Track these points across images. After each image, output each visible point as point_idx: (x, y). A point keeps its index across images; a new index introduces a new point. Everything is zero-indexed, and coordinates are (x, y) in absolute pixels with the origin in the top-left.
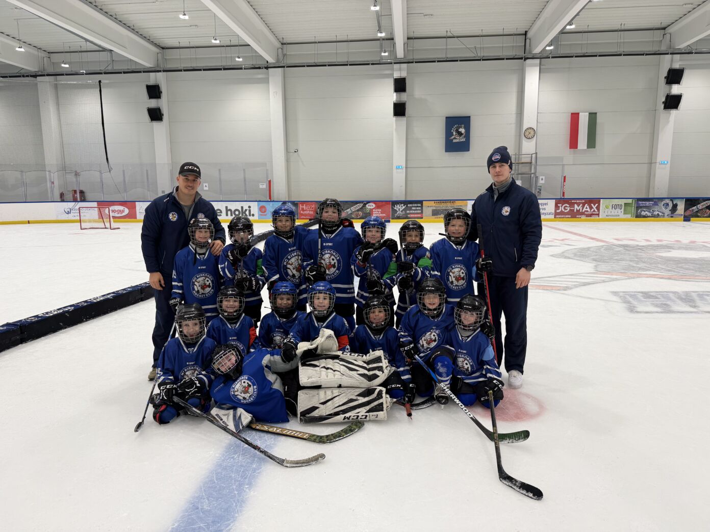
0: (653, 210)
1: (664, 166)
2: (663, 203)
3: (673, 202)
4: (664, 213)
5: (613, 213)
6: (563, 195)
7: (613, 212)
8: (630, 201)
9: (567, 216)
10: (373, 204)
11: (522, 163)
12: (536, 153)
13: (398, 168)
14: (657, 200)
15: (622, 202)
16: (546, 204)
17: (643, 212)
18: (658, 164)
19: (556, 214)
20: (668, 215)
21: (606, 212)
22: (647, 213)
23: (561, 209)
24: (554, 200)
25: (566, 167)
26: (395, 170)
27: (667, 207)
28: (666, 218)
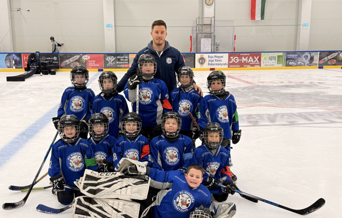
0: (297, 61)
1: (306, 27)
2: (304, 55)
3: (311, 55)
4: (305, 63)
5: (269, 64)
6: (234, 50)
7: (269, 62)
8: (281, 54)
9: (237, 66)
10: (88, 56)
11: (204, 25)
12: (214, 17)
13: (108, 26)
14: (300, 53)
15: (276, 55)
16: (222, 57)
17: (290, 62)
18: (301, 26)
19: (229, 65)
20: (307, 65)
21: (265, 63)
22: (293, 63)
23: (233, 60)
24: (228, 54)
25: (236, 28)
26: (106, 28)
27: (307, 58)
28: (306, 66)
